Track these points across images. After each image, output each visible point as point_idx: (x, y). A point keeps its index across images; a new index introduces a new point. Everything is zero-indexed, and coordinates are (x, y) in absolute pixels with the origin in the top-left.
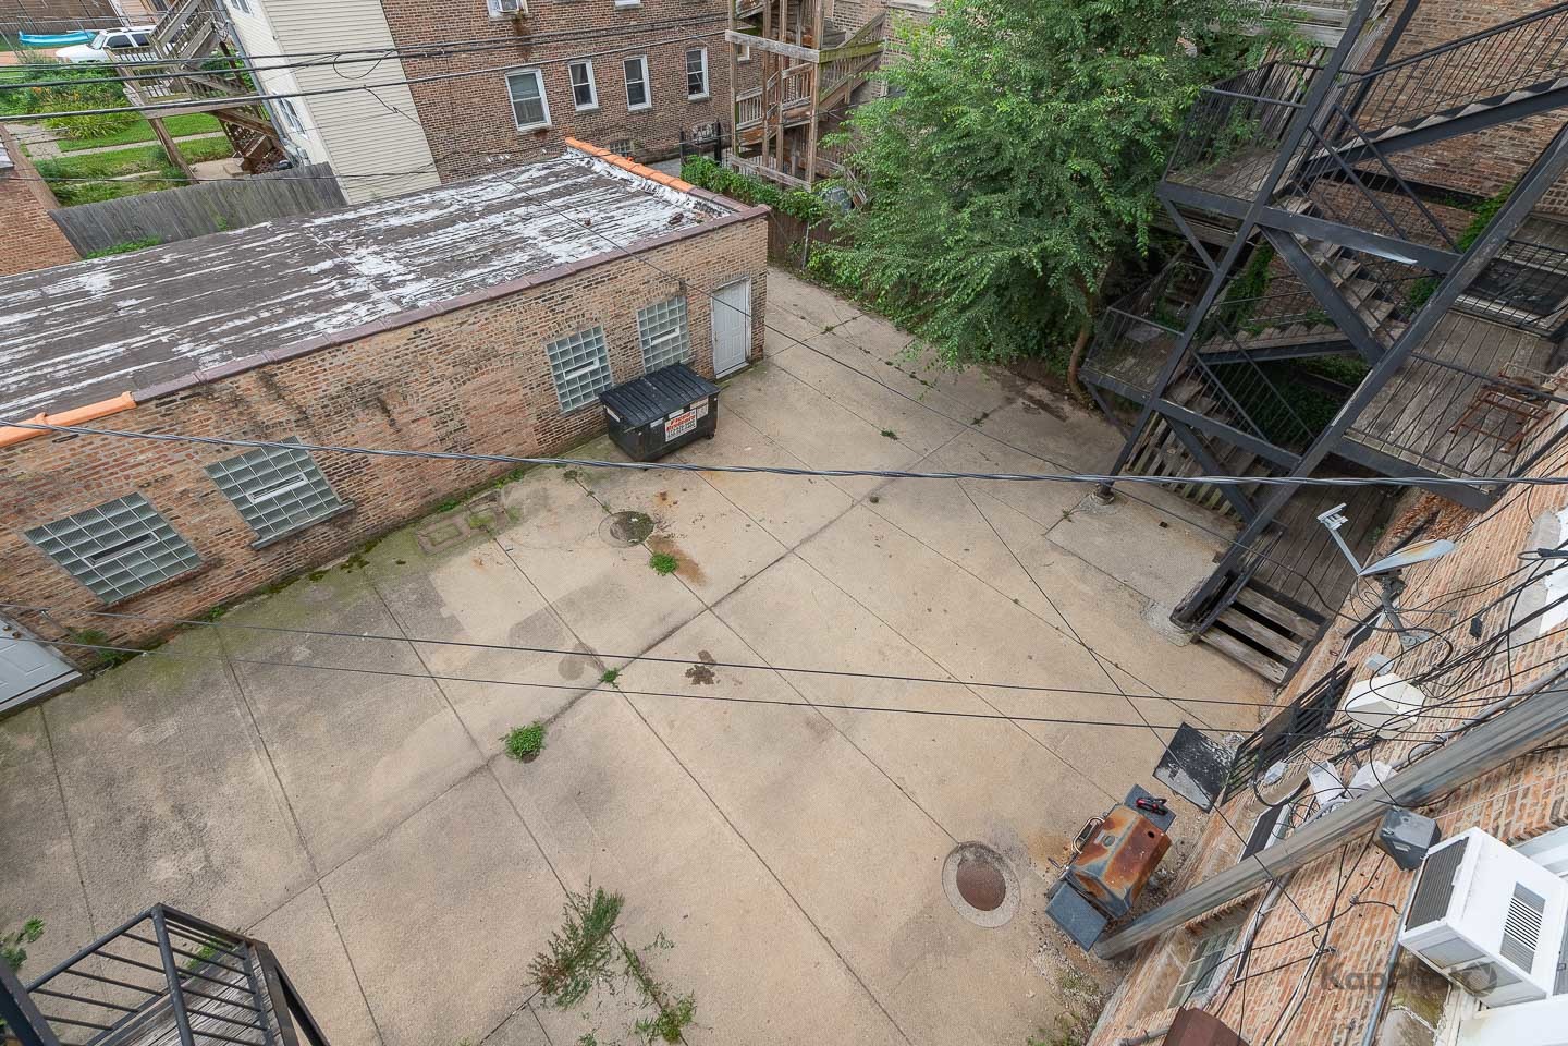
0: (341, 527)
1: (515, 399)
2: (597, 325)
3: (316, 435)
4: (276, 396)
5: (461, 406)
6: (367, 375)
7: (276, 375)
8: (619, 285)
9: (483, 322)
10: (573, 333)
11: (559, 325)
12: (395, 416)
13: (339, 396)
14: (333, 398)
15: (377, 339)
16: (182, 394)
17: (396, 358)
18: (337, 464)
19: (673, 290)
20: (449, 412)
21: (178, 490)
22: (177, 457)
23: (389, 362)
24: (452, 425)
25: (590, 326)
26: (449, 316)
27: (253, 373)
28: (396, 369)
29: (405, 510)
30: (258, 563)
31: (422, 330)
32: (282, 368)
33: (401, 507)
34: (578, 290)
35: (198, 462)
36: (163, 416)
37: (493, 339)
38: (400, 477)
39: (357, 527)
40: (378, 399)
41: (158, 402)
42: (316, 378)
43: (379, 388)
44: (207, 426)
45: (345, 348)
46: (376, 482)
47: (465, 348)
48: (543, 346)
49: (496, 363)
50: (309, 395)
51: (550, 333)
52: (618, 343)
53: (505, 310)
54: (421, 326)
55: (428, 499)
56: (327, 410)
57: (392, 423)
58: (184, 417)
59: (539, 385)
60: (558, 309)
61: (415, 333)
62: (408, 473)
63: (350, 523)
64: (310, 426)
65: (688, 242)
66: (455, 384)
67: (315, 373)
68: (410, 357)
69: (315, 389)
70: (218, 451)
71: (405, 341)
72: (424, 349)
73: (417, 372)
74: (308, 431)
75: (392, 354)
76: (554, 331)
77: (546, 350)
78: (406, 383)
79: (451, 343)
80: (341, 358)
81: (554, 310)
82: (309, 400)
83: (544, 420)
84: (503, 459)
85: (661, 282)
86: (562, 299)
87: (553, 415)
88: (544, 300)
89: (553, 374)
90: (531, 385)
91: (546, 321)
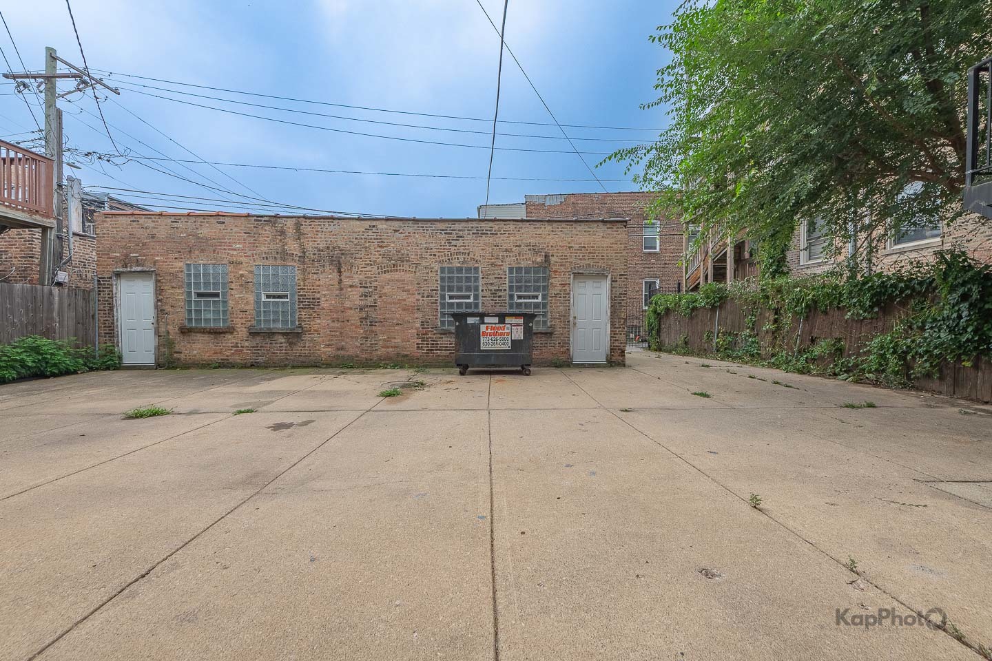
0: (291, 344)
1: (411, 300)
2: (477, 265)
3: (304, 271)
4: (297, 237)
5: (378, 289)
6: (339, 243)
7: (302, 225)
8: (499, 241)
9: (407, 234)
10: (459, 265)
11: (451, 254)
12: (343, 277)
13: (322, 251)
14: (319, 250)
15: (352, 222)
16: (266, 218)
17: (356, 239)
18: (305, 296)
19: (539, 260)
20: (370, 290)
21: (241, 272)
22: (249, 253)
23: (352, 240)
24: (370, 301)
25: (472, 264)
26: (389, 223)
27: (294, 219)
28: (353, 246)
29: (325, 353)
30: (247, 344)
31: (374, 226)
32: (306, 222)
33: (325, 351)
34: (469, 234)
35: (254, 261)
36: (254, 227)
37: (409, 248)
38: (332, 325)
39: (298, 349)
40: (339, 261)
41: (255, 218)
42: (317, 234)
43: (343, 254)
44: (266, 241)
45: (336, 222)
46: (319, 321)
47: (392, 248)
48: (437, 267)
49: (406, 267)
50: (311, 243)
51: (444, 258)
52: (490, 288)
53: (421, 231)
54: (374, 223)
55: (339, 353)
56: (315, 256)
57: (340, 282)
58: (261, 232)
59: (428, 297)
60: (454, 243)
61: (370, 226)
62: (335, 324)
63: (295, 344)
64: (304, 263)
66: (380, 270)
67: (318, 231)
68: (363, 241)
69: (314, 241)
70: (264, 258)
71: (363, 230)
72: (371, 239)
73: (363, 252)
74: (302, 266)
75: (355, 235)
76: (447, 258)
77: (439, 271)
78: (355, 258)
79: (386, 241)
80: (331, 228)
81: (450, 243)
82: (309, 246)
83: (426, 328)
84: (392, 347)
85: (530, 250)
86: (457, 237)
87: (432, 328)
88: (445, 233)
89: (439, 292)
90: (423, 293)
91: (444, 249)
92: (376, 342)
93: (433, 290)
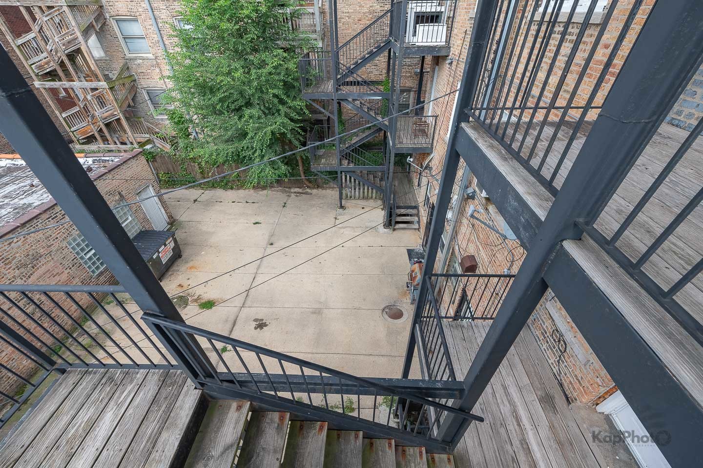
1: (64, 277)
9: (23, 239)
11: (67, 229)
19: (117, 198)
37: (34, 248)
47: (20, 257)
48: (65, 243)
49: (43, 260)
51: (65, 236)
53: (33, 229)
59: (73, 266)
60: (63, 221)
65: (112, 173)
66: (24, 279)
77: (68, 245)
83: (86, 283)
84: (74, 312)
85: (109, 195)
86: (62, 216)
87: (89, 280)
88: (52, 219)
89: (78, 258)
90: (69, 267)
91: (59, 230)
92: (62, 320)
93: (73, 260)
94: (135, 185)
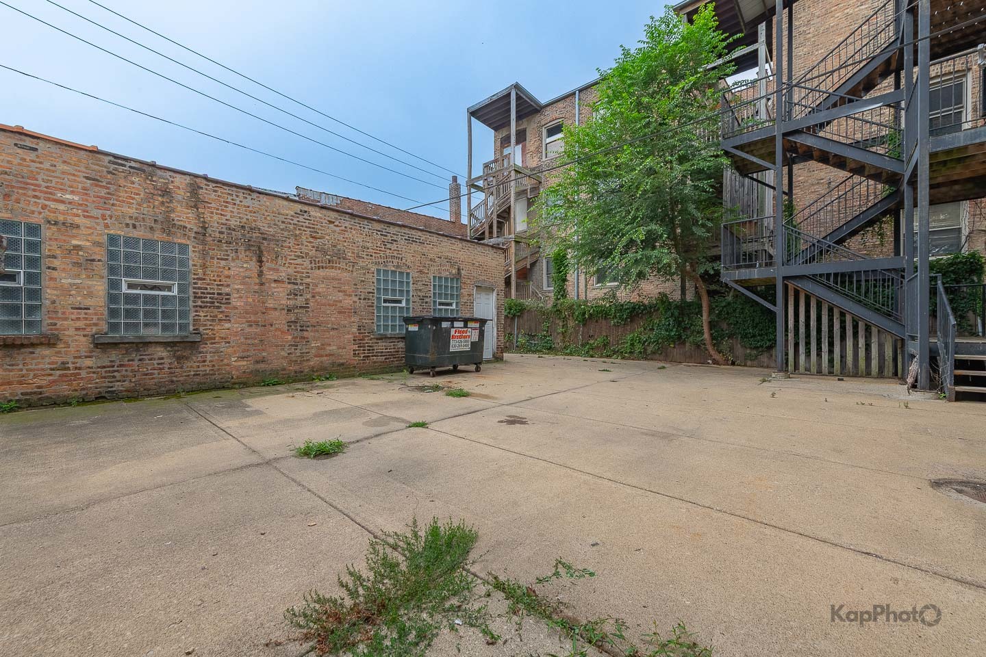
0: (179, 359)
1: (348, 302)
2: (408, 271)
3: (204, 254)
4: (193, 204)
5: (311, 287)
6: (260, 224)
7: (202, 188)
8: (425, 251)
9: (343, 228)
10: (394, 269)
11: (386, 257)
12: (264, 269)
13: (234, 230)
14: (230, 229)
15: (277, 201)
16: (133, 164)
17: (283, 222)
18: (207, 289)
19: (454, 272)
20: (301, 288)
21: (75, 242)
22: (95, 213)
23: (277, 223)
24: (300, 301)
25: (404, 269)
26: (324, 211)
27: (188, 178)
28: (279, 231)
29: (237, 368)
30: (88, 362)
31: (306, 212)
32: (209, 186)
33: (237, 365)
34: (402, 239)
35: (107, 226)
36: (109, 172)
37: (345, 244)
38: (248, 330)
39: (191, 366)
40: (259, 247)
41: (112, 159)
42: (226, 207)
43: (264, 239)
44: (133, 199)
45: (255, 195)
46: (227, 325)
47: (327, 241)
48: (374, 268)
49: (343, 265)
50: (216, 217)
51: (380, 260)
52: (419, 294)
53: (358, 228)
54: (306, 208)
55: (259, 366)
56: (222, 236)
57: (260, 274)
58: (122, 182)
59: (365, 299)
60: (389, 246)
61: (301, 211)
62: (254, 330)
63: (187, 358)
64: (204, 243)
66: (313, 265)
67: (227, 202)
68: (292, 227)
69: (222, 215)
70: (127, 225)
71: (292, 213)
72: (303, 226)
73: (292, 241)
74: (201, 247)
75: (282, 218)
76: (383, 260)
77: (375, 273)
78: (282, 246)
79: (320, 232)
80: (248, 202)
81: (386, 245)
82: (214, 220)
83: (362, 333)
84: (326, 356)
85: (447, 262)
86: (392, 240)
87: (369, 333)
88: (381, 235)
89: (375, 295)
90: (360, 295)
91: (380, 250)
92: (307, 351)
93: (370, 293)
94: (479, 275)
